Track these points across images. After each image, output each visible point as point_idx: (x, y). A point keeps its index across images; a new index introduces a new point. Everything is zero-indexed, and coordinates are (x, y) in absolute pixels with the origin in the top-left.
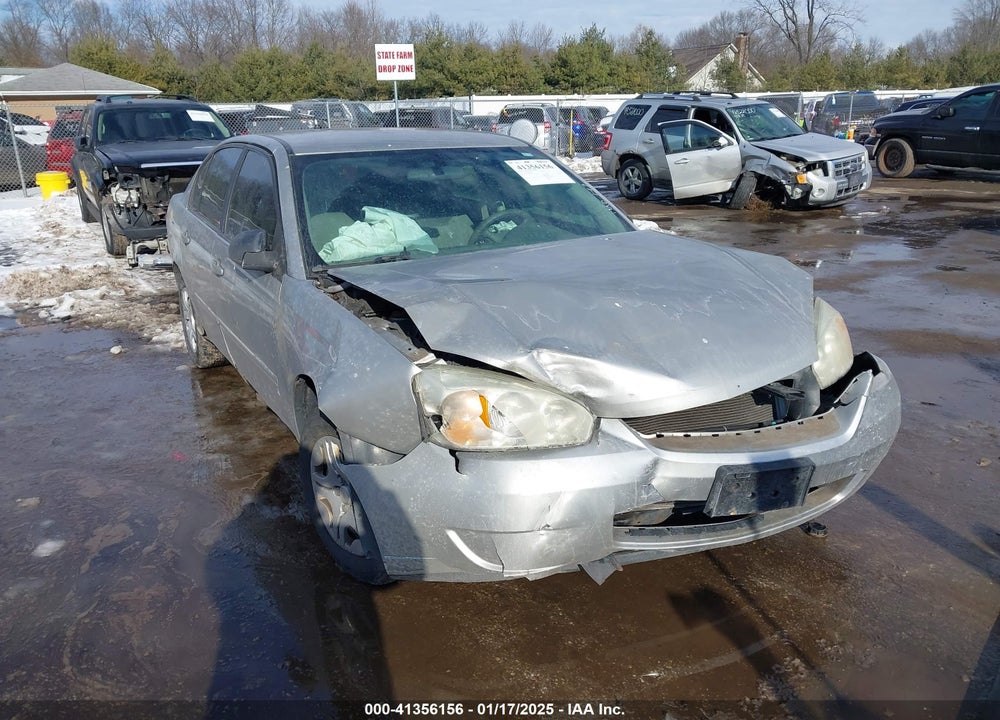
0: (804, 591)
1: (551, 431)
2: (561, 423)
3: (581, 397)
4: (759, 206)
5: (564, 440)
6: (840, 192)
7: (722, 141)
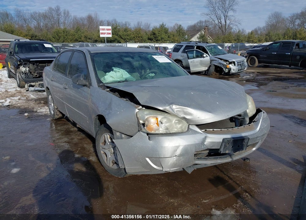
0: (246, 176)
1: (176, 128)
2: (179, 126)
3: (184, 118)
4: (215, 74)
5: (180, 130)
6: (239, 70)
7: (205, 56)
